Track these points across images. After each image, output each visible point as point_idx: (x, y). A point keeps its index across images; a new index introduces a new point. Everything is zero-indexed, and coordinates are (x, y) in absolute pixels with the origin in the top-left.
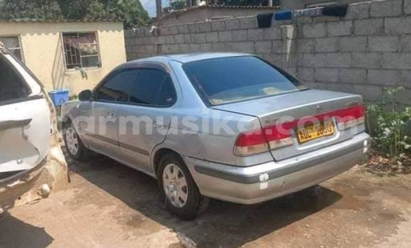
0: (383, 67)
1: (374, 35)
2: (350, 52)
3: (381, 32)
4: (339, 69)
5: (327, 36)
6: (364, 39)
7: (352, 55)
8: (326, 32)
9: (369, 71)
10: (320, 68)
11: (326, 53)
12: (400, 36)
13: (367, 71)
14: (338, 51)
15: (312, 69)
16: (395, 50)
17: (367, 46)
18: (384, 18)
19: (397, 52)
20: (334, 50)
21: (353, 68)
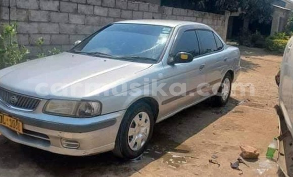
0: (78, 33)
1: (72, 13)
2: (58, 23)
3: (76, 11)
4: (51, 35)
5: (39, 9)
6: (66, 15)
7: (59, 25)
8: (39, 6)
9: (71, 36)
10: (34, 34)
11: (39, 22)
12: (86, 15)
13: (69, 36)
14: (50, 21)
15: (27, 36)
16: (83, 23)
17: (68, 19)
18: (78, 4)
19: (85, 24)
20: (46, 21)
21: (60, 34)
